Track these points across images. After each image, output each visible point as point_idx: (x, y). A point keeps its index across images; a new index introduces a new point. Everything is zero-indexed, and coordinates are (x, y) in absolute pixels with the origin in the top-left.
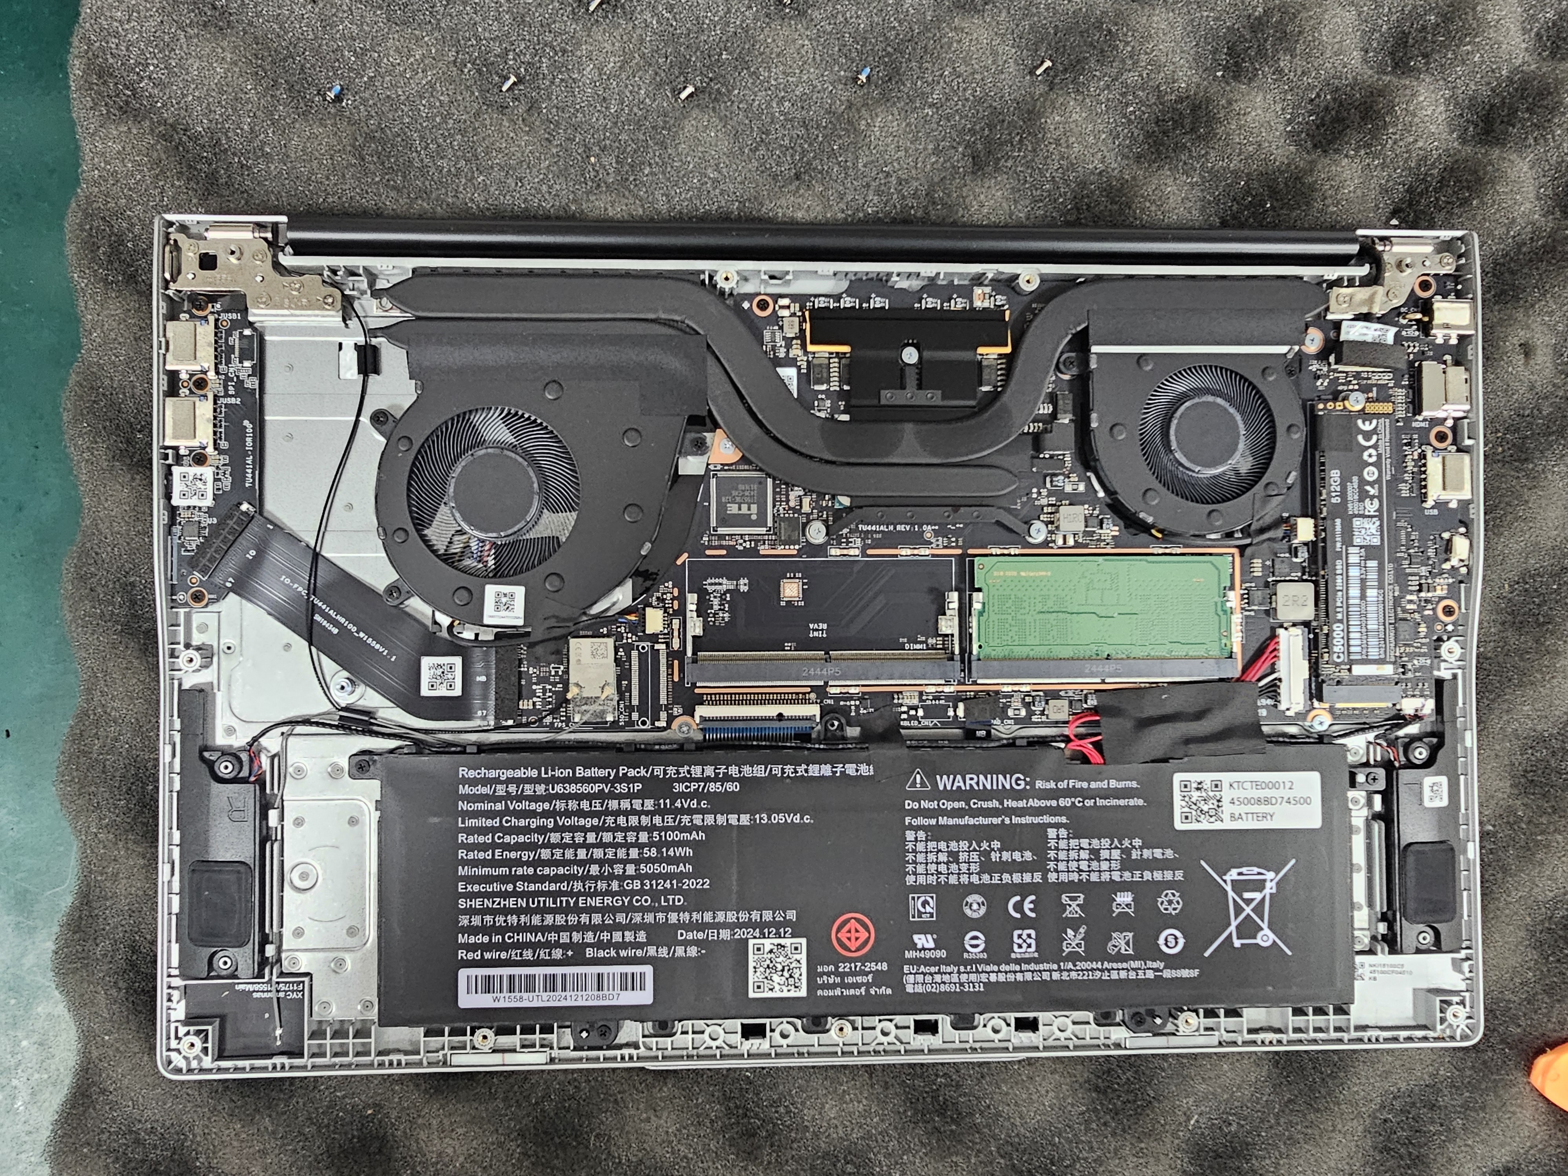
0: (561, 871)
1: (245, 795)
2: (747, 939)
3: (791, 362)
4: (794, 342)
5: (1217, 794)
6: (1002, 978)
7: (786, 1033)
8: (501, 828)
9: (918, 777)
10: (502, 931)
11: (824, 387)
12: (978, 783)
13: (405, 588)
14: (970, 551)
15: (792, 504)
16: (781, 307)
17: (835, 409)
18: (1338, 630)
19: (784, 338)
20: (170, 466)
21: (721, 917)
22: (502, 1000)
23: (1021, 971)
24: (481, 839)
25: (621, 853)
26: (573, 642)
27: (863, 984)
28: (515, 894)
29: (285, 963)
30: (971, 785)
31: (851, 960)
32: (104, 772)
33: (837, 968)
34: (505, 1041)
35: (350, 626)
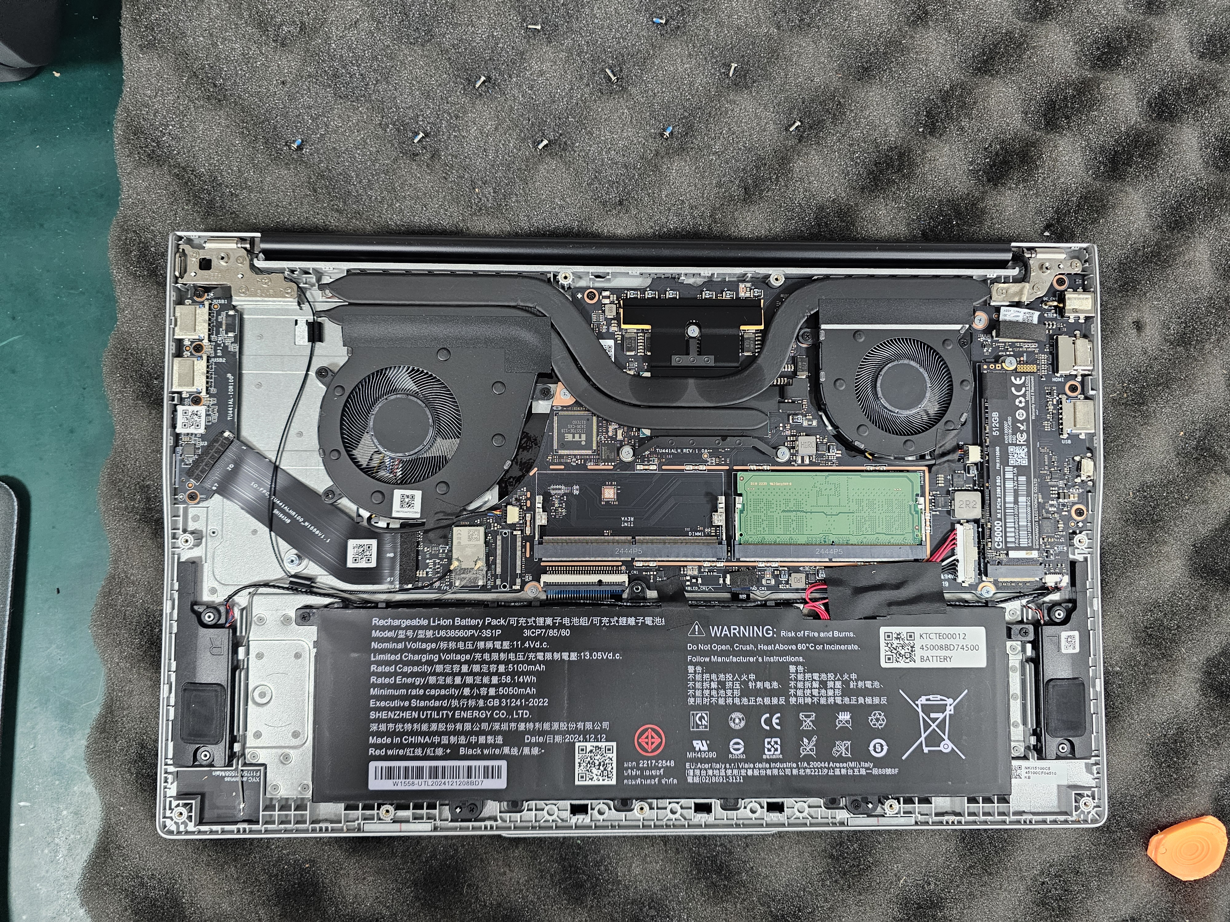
0: (443, 692)
1: (223, 636)
2: (574, 743)
3: (611, 336)
4: (613, 322)
5: (911, 642)
6: (756, 773)
7: (602, 811)
8: (401, 661)
9: (697, 626)
10: (401, 734)
11: (633, 353)
12: (739, 632)
13: (338, 492)
14: (735, 468)
15: (610, 434)
16: (604, 297)
17: (640, 369)
18: (998, 525)
19: (606, 319)
20: (176, 405)
21: (556, 726)
22: (399, 784)
23: (770, 768)
24: (387, 669)
25: (486, 680)
26: (455, 529)
27: (656, 776)
28: (410, 708)
29: (248, 757)
30: (734, 633)
31: (648, 759)
32: (124, 619)
33: (638, 764)
34: (402, 814)
35: (299, 518)
